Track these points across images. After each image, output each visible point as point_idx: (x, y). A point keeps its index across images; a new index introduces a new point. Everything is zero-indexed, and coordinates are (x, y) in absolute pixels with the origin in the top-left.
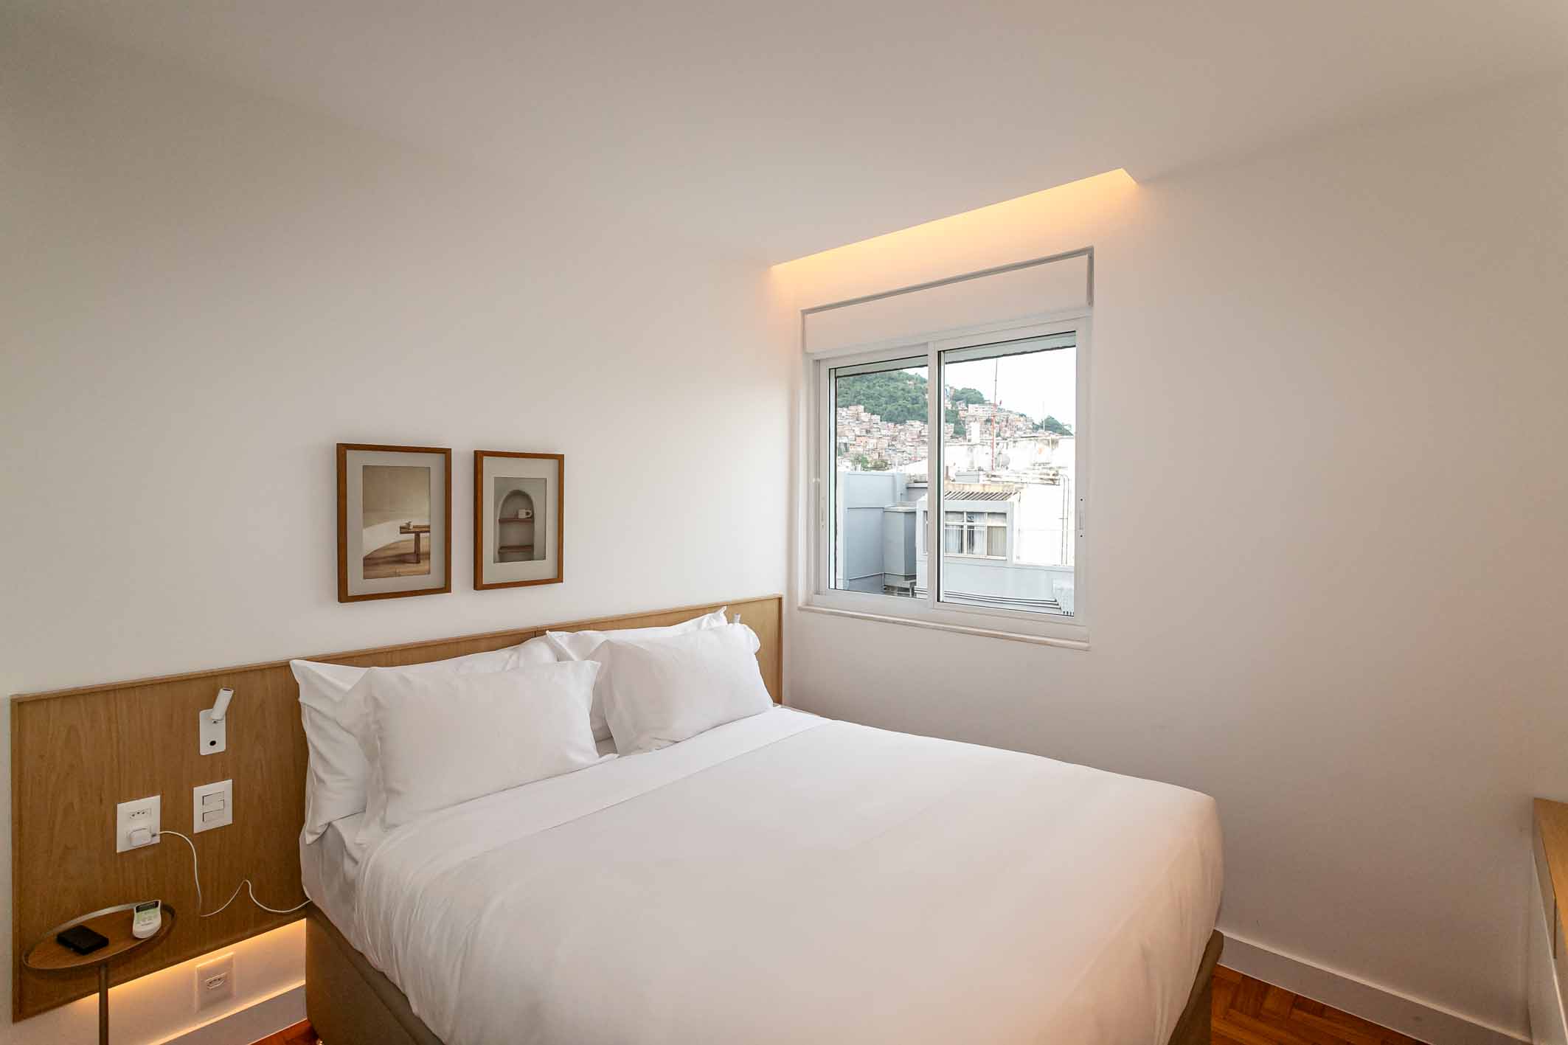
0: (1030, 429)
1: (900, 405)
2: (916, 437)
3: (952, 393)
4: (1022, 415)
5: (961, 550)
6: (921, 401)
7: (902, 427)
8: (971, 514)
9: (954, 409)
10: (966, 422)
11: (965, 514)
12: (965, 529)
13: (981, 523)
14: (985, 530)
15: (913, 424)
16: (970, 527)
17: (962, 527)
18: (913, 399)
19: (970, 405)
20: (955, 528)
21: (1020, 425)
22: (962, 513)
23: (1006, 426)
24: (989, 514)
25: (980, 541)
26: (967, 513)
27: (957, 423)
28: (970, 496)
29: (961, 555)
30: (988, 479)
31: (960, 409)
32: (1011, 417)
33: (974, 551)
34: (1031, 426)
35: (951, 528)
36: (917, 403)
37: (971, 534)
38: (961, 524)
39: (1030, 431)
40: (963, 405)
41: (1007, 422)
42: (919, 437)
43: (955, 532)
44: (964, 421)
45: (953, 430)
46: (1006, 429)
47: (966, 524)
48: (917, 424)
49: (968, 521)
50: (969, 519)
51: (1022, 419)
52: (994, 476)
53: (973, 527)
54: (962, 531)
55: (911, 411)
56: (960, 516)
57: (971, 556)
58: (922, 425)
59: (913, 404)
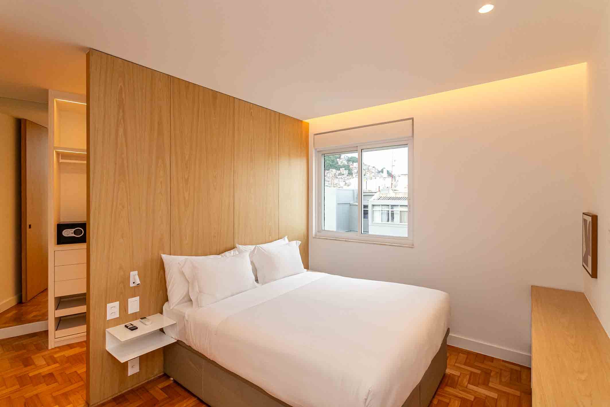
0: (377, 172)
1: (327, 163)
2: (334, 175)
3: (347, 158)
4: (373, 167)
5: (388, 220)
6: (335, 161)
7: (328, 172)
8: (393, 206)
9: (348, 164)
10: (353, 170)
11: (390, 206)
12: (390, 212)
13: (397, 210)
14: (399, 212)
15: (332, 170)
16: (391, 211)
17: (389, 211)
18: (332, 160)
19: (354, 163)
20: (385, 212)
21: (373, 171)
22: (388, 205)
23: (368, 171)
24: (401, 206)
25: (397, 217)
26: (391, 205)
27: (349, 170)
28: (390, 198)
29: (388, 223)
30: (393, 191)
31: (350, 164)
32: (370, 168)
33: (394, 221)
34: (377, 171)
35: (383, 212)
36: (334, 162)
37: (393, 214)
38: (388, 210)
39: (377, 173)
40: (351, 163)
41: (368, 169)
42: (335, 175)
43: (385, 213)
44: (352, 169)
45: (347, 173)
46: (368, 172)
47: (390, 210)
48: (334, 170)
49: (391, 209)
50: (392, 208)
51: (374, 168)
52: (395, 190)
53: (393, 211)
54: (389, 213)
55: (332, 165)
56: (388, 206)
57: (392, 223)
58: (336, 170)
59: (333, 163)
